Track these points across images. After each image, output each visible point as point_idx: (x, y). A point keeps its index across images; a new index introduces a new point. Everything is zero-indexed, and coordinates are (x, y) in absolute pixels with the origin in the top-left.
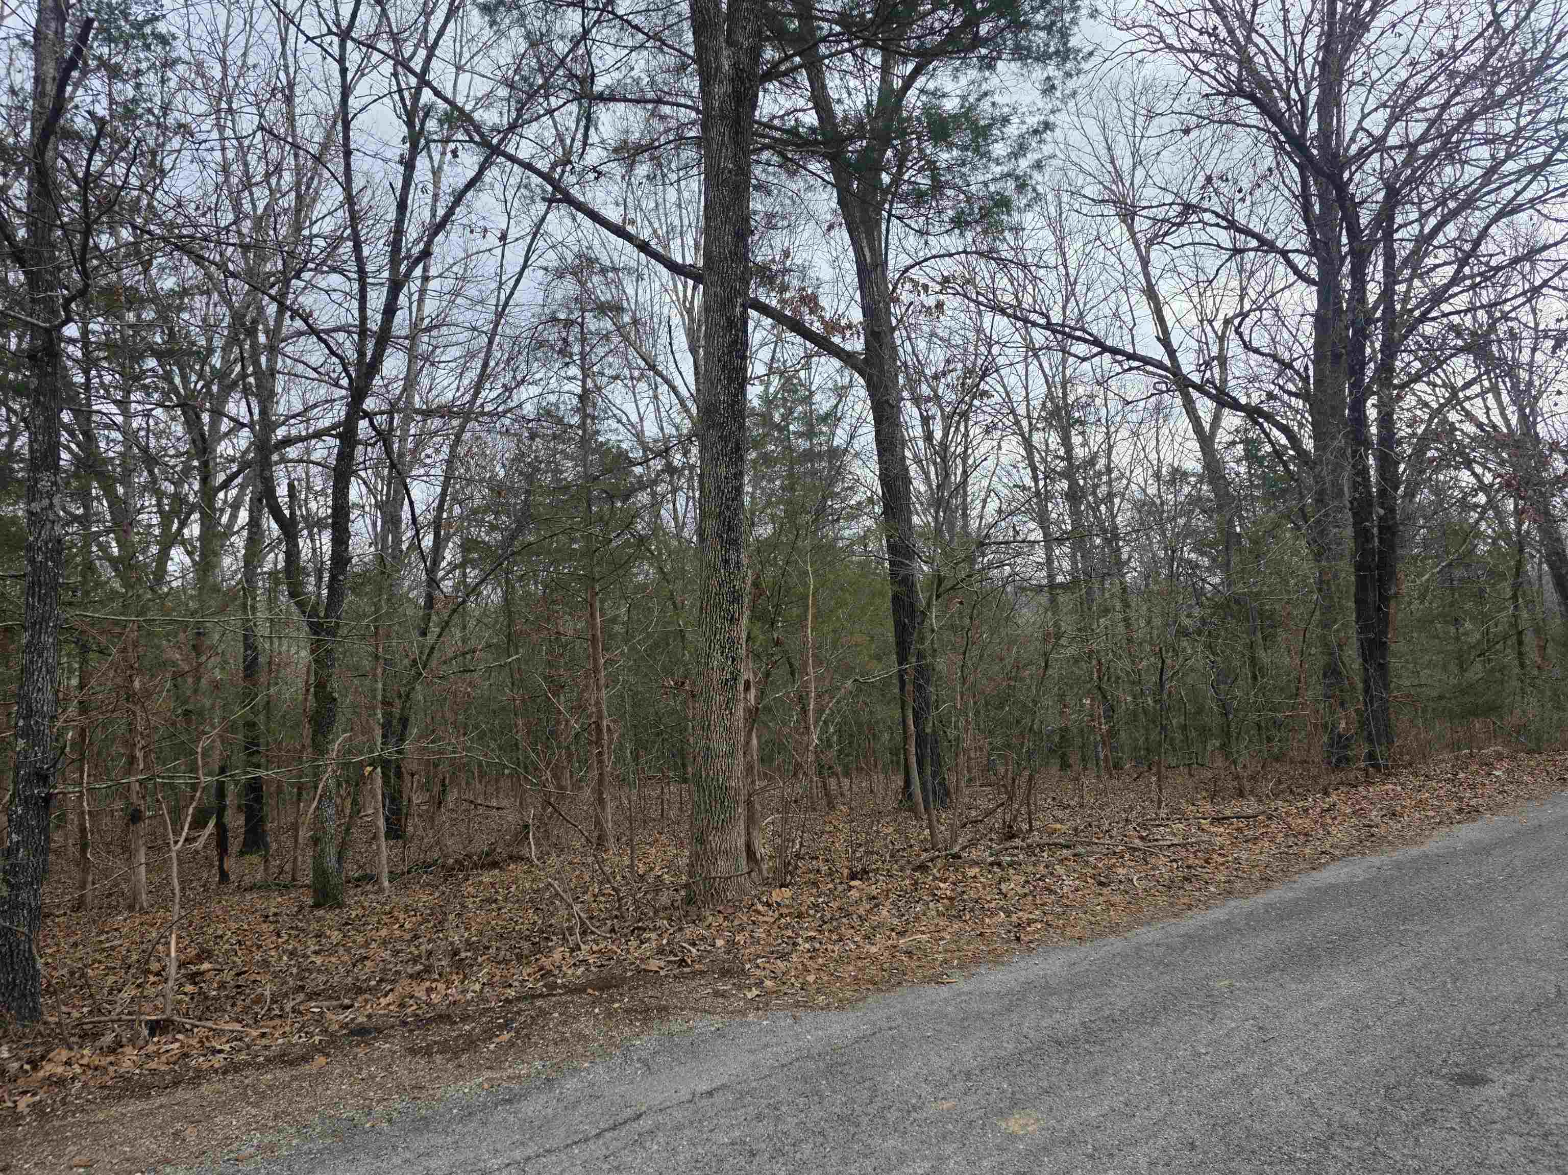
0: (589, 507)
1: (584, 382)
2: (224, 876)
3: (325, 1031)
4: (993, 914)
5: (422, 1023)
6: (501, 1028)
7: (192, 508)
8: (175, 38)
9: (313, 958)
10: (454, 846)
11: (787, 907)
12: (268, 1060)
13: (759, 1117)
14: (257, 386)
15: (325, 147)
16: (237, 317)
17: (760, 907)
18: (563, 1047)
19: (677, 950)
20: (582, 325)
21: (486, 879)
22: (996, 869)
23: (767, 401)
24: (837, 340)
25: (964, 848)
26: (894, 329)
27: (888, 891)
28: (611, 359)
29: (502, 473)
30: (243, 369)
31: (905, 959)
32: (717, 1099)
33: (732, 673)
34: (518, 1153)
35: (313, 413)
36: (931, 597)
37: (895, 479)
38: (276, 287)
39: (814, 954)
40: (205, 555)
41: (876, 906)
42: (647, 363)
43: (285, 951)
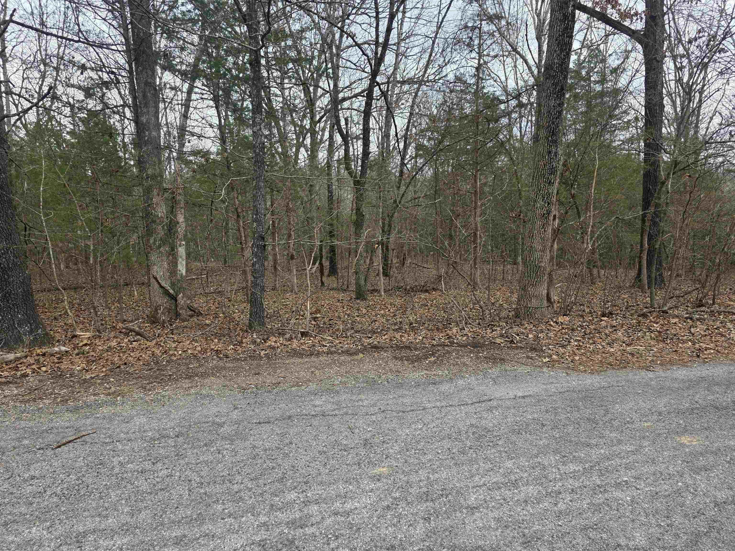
0: (478, 126)
1: (479, 60)
2: (323, 284)
3: (362, 345)
4: (684, 342)
5: (399, 348)
6: (431, 355)
7: (308, 131)
9: (356, 318)
10: (410, 282)
11: (566, 325)
12: (342, 351)
13: (547, 411)
14: (333, 73)
16: (324, 39)
17: (552, 323)
18: (457, 367)
19: (509, 336)
20: (480, 29)
21: (423, 296)
22: (689, 320)
23: (580, 64)
24: (627, 23)
25: (670, 308)
26: (665, 14)
27: (623, 324)
28: (494, 47)
29: (435, 112)
30: (326, 65)
31: (630, 357)
32: (528, 400)
33: (547, 211)
34: (438, 404)
35: (353, 86)
36: (669, 174)
37: (655, 105)
38: (340, 24)
39: (579, 347)
40: (312, 151)
41: (615, 330)
42: (512, 48)
43: (346, 314)
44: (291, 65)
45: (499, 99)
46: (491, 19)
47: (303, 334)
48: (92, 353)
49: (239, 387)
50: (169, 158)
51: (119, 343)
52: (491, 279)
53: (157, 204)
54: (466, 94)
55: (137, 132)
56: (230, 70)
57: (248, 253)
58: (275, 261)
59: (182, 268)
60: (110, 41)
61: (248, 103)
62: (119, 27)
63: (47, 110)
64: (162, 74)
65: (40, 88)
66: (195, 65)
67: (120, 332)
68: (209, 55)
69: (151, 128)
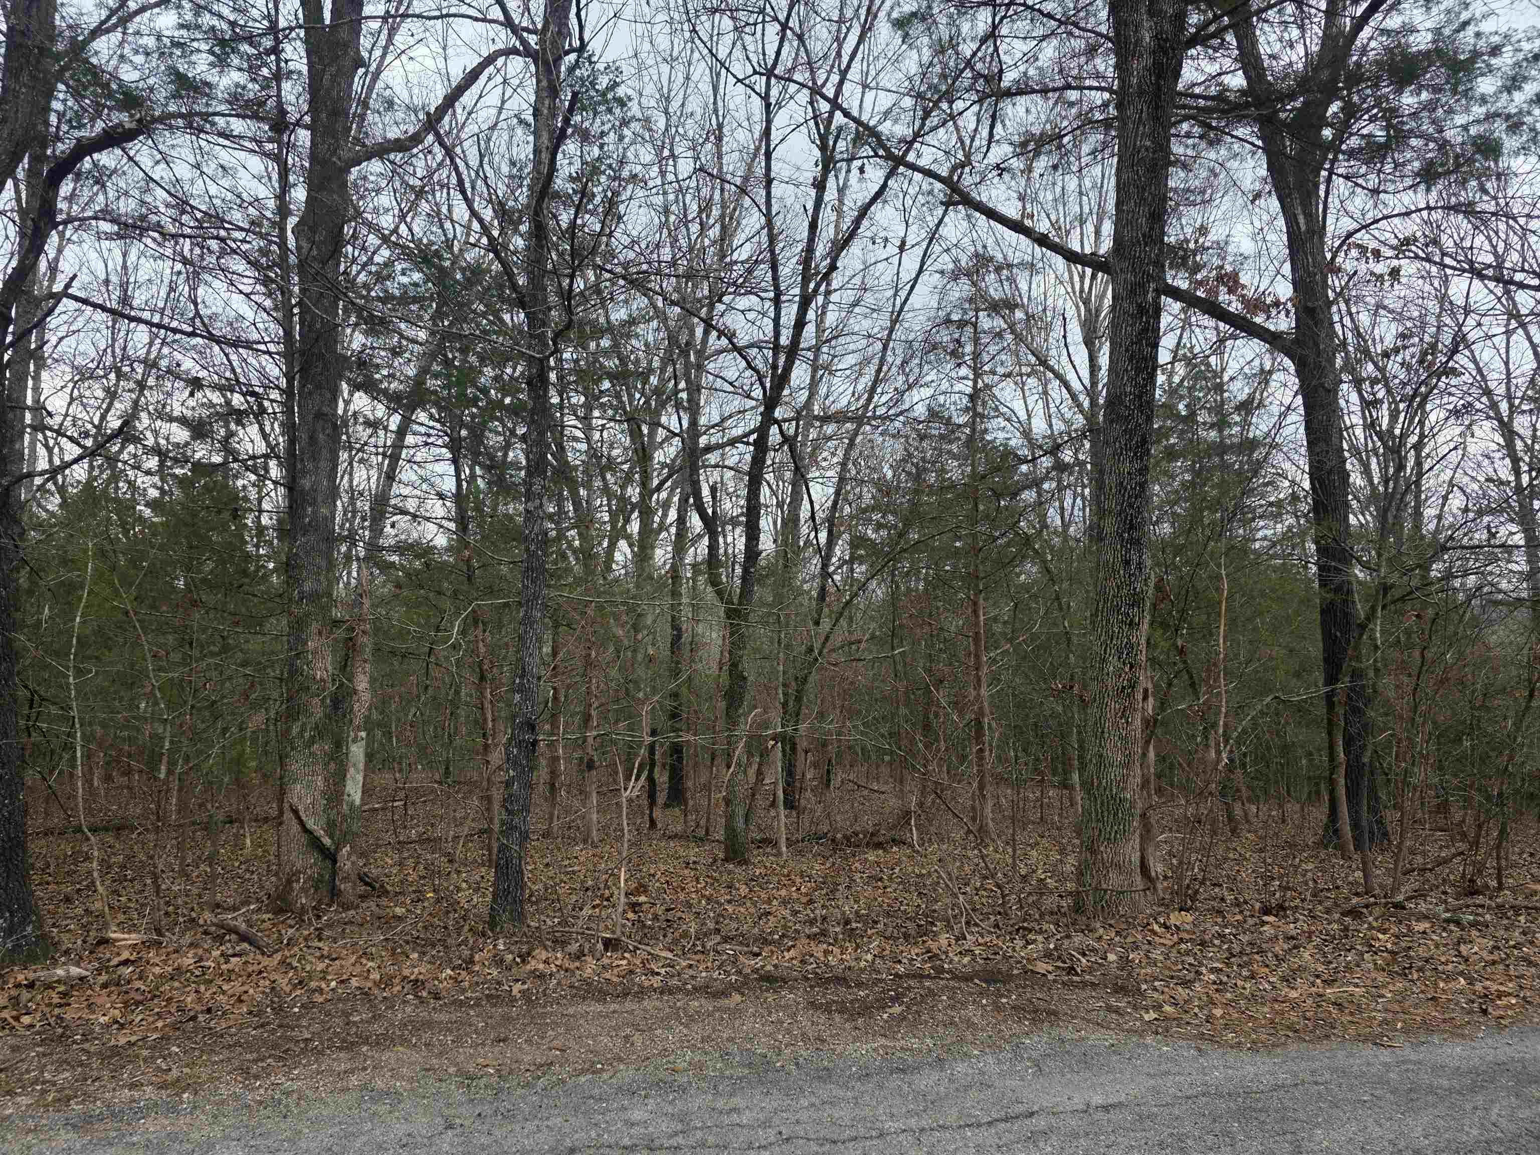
0: (976, 505)
1: (975, 382)
2: (653, 823)
3: (739, 972)
4: (1449, 978)
5: (822, 981)
6: (894, 1000)
7: (634, 507)
8: (630, 99)
9: (726, 906)
10: (843, 823)
11: (1188, 932)
12: (694, 988)
14: (689, 401)
15: (746, 179)
16: (672, 339)
17: (1156, 927)
18: (951, 1030)
19: (1065, 956)
20: (975, 325)
21: (871, 857)
22: (1452, 927)
23: (1173, 392)
24: (1259, 319)
25: (1408, 899)
26: (1332, 303)
27: (1311, 933)
28: (1004, 357)
29: (889, 474)
30: (676, 384)
31: (1334, 1011)
32: (1114, 1115)
33: (1129, 680)
34: (913, 1122)
35: (728, 423)
36: (1373, 609)
37: (1330, 473)
38: (705, 309)
39: (1220, 987)
40: (642, 548)
41: (1295, 947)
42: (1038, 358)
43: (703, 896)
44: (606, 385)
45: (1016, 455)
46: (995, 307)
47: (608, 944)
48: (138, 984)
49: (460, 1072)
50: (348, 558)
51: (201, 960)
52: (1017, 820)
53: (315, 652)
54: (950, 442)
55: (290, 507)
56: (485, 391)
57: (496, 757)
58: (554, 774)
59: (354, 790)
60: (255, 336)
61: (517, 454)
62: (276, 309)
63: (112, 460)
64: (351, 394)
65: (103, 417)
66: (419, 381)
67: (206, 933)
68: (447, 363)
69: (319, 499)
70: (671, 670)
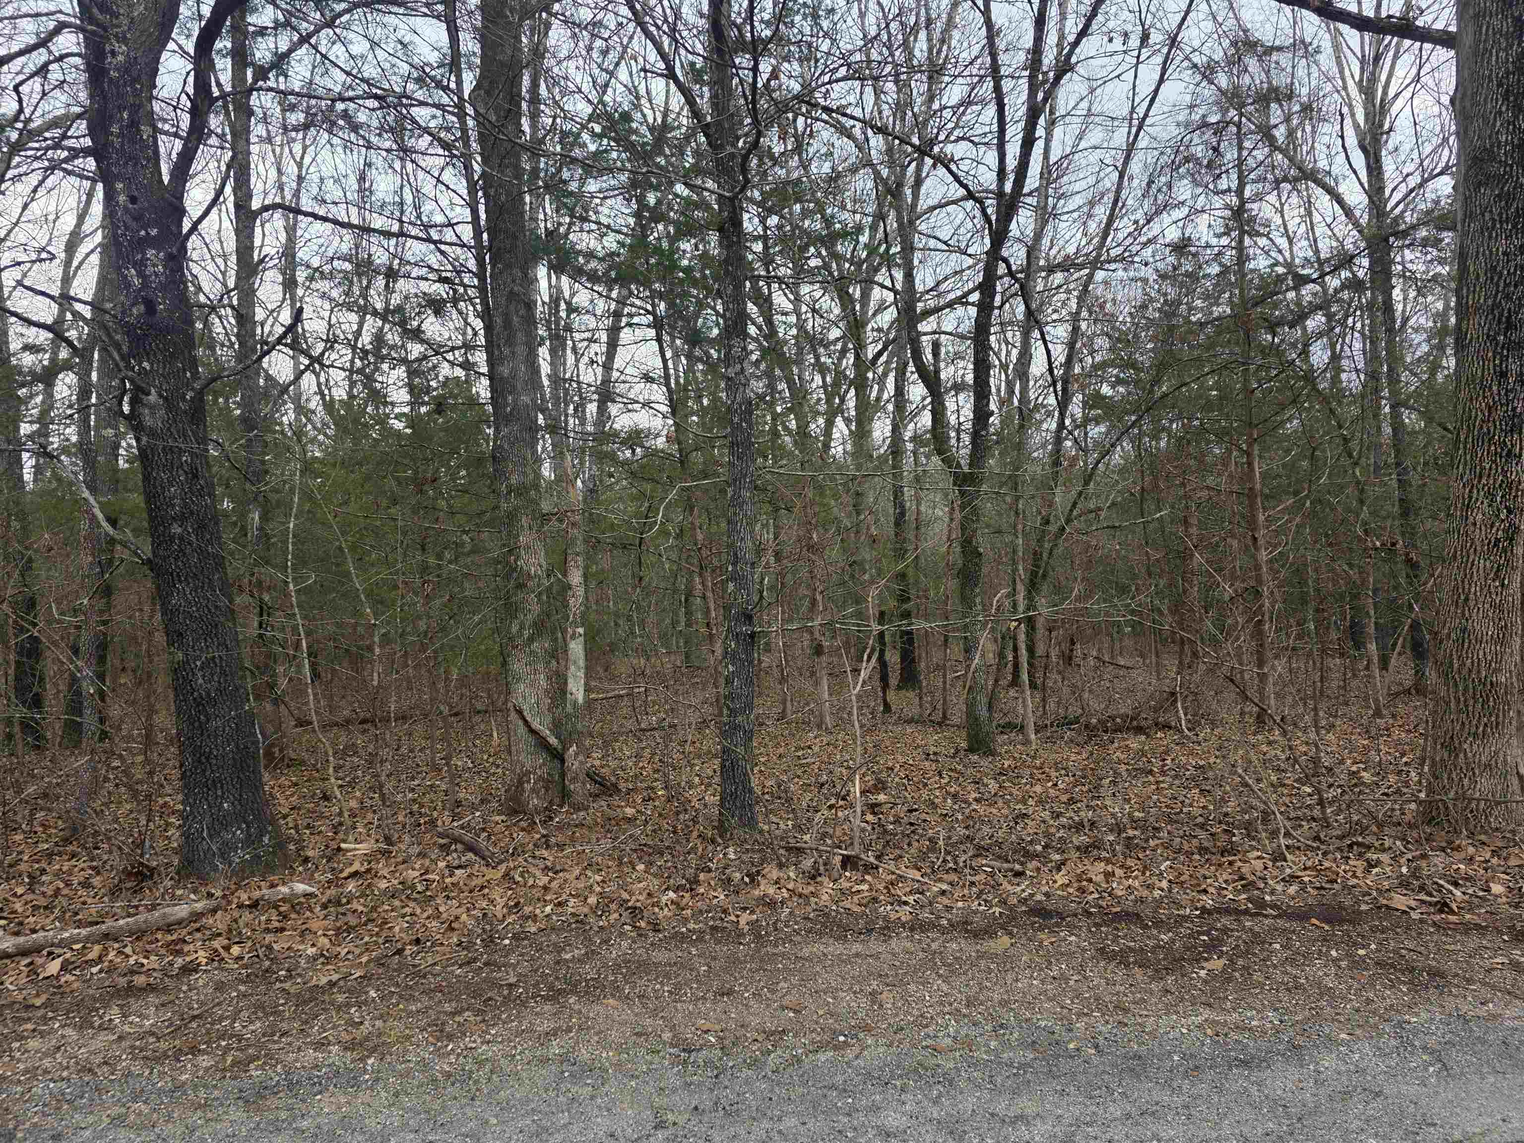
2: (887, 707)
3: (1003, 902)
5: (1109, 918)
6: (1209, 948)
7: (850, 384)
9: (975, 806)
10: (1095, 705)
12: (951, 925)
18: (1301, 999)
19: (1429, 886)
20: (1239, 125)
21: (1133, 744)
30: (888, 248)
35: (943, 287)
40: (859, 423)
43: (948, 793)
47: (846, 861)
48: (358, 903)
49: (676, 1040)
51: (427, 872)
53: (528, 547)
55: (493, 397)
59: (576, 688)
69: (519, 387)
70: (895, 550)
